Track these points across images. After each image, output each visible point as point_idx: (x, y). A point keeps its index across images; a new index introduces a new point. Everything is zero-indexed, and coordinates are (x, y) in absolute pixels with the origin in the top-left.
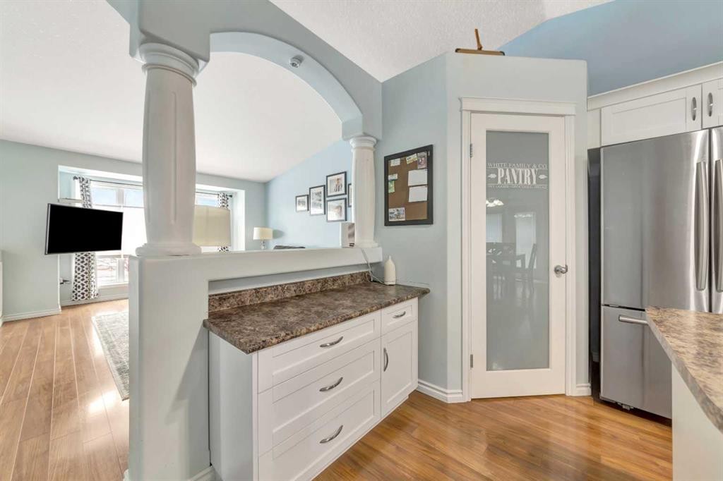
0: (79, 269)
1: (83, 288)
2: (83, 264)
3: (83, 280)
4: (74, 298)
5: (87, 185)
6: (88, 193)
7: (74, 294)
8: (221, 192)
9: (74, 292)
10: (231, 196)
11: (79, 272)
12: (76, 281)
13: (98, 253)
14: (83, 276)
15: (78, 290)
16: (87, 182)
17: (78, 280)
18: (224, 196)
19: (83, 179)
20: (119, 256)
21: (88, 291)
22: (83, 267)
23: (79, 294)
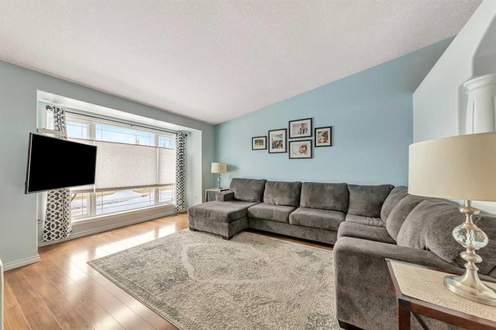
0: (53, 207)
1: (58, 227)
2: (57, 201)
3: (57, 218)
4: (46, 239)
5: (62, 115)
6: (63, 125)
7: (46, 234)
8: (179, 131)
9: (45, 232)
10: (186, 135)
11: (54, 210)
12: (49, 219)
13: (72, 189)
14: (57, 214)
15: (52, 229)
16: (62, 113)
17: (52, 219)
18: (182, 135)
19: (58, 110)
20: (92, 191)
21: (64, 229)
22: (57, 204)
23: (52, 233)
